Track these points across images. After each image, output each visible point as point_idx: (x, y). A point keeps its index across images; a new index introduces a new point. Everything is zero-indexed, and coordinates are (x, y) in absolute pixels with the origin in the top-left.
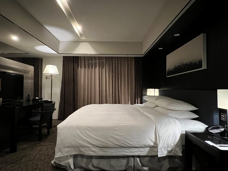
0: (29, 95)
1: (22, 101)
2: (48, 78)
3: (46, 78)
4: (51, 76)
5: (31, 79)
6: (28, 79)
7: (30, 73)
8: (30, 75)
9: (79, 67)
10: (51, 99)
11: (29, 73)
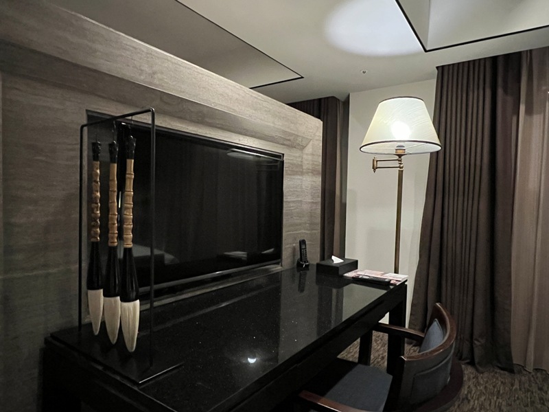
0: (302, 242)
1: (276, 268)
2: (380, 164)
3: (375, 168)
4: (400, 156)
5: (313, 172)
6: (302, 173)
7: (309, 149)
8: (310, 157)
9: (522, 108)
10: (396, 271)
11: (303, 148)
